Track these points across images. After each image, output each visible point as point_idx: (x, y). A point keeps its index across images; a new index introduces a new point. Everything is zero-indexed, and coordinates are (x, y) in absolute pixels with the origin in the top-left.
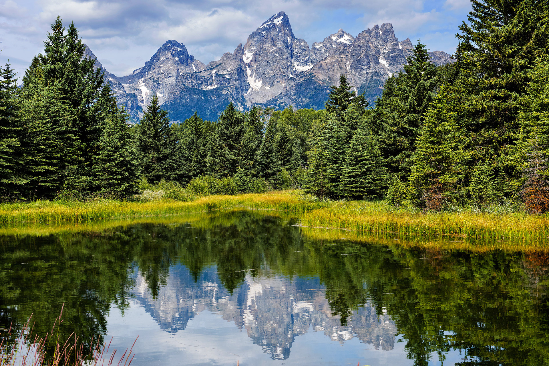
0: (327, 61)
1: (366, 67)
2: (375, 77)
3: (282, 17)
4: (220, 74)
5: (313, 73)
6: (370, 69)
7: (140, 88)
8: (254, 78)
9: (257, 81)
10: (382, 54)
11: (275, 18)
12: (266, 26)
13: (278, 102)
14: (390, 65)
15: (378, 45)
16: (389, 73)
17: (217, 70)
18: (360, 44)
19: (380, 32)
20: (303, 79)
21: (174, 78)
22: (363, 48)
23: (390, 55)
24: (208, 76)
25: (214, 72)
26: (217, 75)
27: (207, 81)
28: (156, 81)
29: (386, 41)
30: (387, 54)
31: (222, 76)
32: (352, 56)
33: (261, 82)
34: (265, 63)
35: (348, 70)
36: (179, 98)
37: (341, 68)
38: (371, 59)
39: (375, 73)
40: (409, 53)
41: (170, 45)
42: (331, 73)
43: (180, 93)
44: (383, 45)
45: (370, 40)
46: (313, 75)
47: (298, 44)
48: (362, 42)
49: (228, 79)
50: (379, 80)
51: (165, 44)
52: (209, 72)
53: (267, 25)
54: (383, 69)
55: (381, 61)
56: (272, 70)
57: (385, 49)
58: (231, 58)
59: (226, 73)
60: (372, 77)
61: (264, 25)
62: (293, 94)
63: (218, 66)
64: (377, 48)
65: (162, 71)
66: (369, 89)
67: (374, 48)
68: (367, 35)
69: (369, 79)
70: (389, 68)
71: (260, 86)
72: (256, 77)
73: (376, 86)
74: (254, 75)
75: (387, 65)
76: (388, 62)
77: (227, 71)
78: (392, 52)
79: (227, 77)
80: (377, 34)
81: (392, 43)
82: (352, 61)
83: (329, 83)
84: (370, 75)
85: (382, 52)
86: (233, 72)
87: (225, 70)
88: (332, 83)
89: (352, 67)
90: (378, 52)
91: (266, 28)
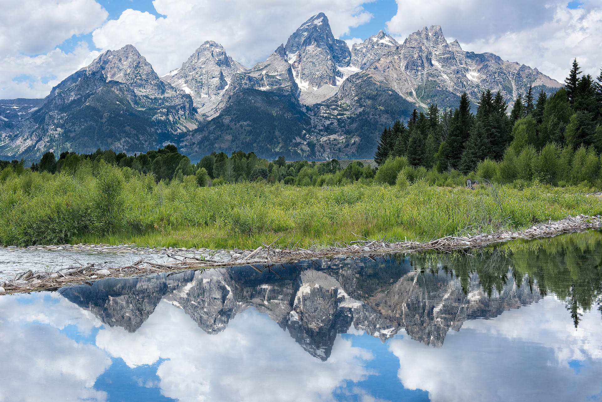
0: (381, 62)
1: (420, 68)
2: (430, 79)
3: (322, 18)
4: (270, 74)
5: (369, 74)
6: (424, 71)
7: (183, 89)
8: (300, 79)
9: (303, 82)
10: (434, 56)
11: (315, 19)
12: (306, 27)
13: (339, 104)
14: (443, 66)
15: (429, 47)
16: (443, 75)
17: (267, 71)
18: (412, 46)
19: (429, 33)
20: (360, 81)
21: (218, 79)
22: (416, 50)
23: (442, 57)
24: (259, 77)
25: (264, 72)
26: (268, 76)
27: (259, 82)
28: (199, 82)
29: (436, 43)
30: (438, 56)
31: (273, 77)
32: (405, 58)
33: (308, 82)
34: (310, 63)
35: (403, 71)
36: (243, 99)
37: (396, 69)
38: (425, 60)
39: (429, 75)
40: (459, 54)
41: (208, 46)
42: (386, 74)
43: (243, 94)
44: (434, 47)
45: (421, 42)
46: (369, 76)
47: (338, 45)
48: (414, 44)
49: (280, 80)
50: (435, 81)
51: (203, 45)
52: (259, 73)
53: (308, 26)
54: (437, 70)
55: (433, 62)
56: (318, 71)
57: (436, 51)
58: (279, 59)
59: (276, 73)
60: (428, 78)
61: (304, 26)
62: (353, 95)
63: (266, 67)
64: (428, 49)
65: (204, 71)
66: (426, 90)
67: (426, 50)
68: (417, 37)
69: (424, 80)
70: (442, 69)
71: (307, 87)
72: (302, 78)
73: (434, 87)
74: (299, 76)
75: (440, 67)
76: (440, 64)
77: (277, 72)
78: (444, 54)
79: (278, 77)
80: (427, 36)
81: (443, 45)
82: (406, 62)
83: (386, 84)
84: (425, 77)
85: (433, 54)
86: (283, 72)
87: (276, 70)
88: (390, 84)
89: (407, 68)
90: (430, 53)
91: (307, 29)
